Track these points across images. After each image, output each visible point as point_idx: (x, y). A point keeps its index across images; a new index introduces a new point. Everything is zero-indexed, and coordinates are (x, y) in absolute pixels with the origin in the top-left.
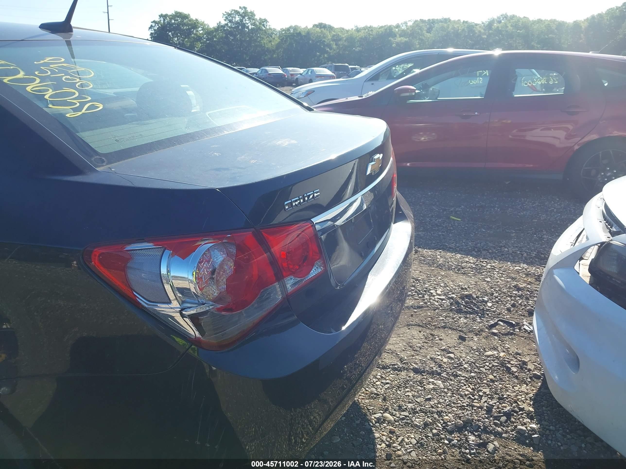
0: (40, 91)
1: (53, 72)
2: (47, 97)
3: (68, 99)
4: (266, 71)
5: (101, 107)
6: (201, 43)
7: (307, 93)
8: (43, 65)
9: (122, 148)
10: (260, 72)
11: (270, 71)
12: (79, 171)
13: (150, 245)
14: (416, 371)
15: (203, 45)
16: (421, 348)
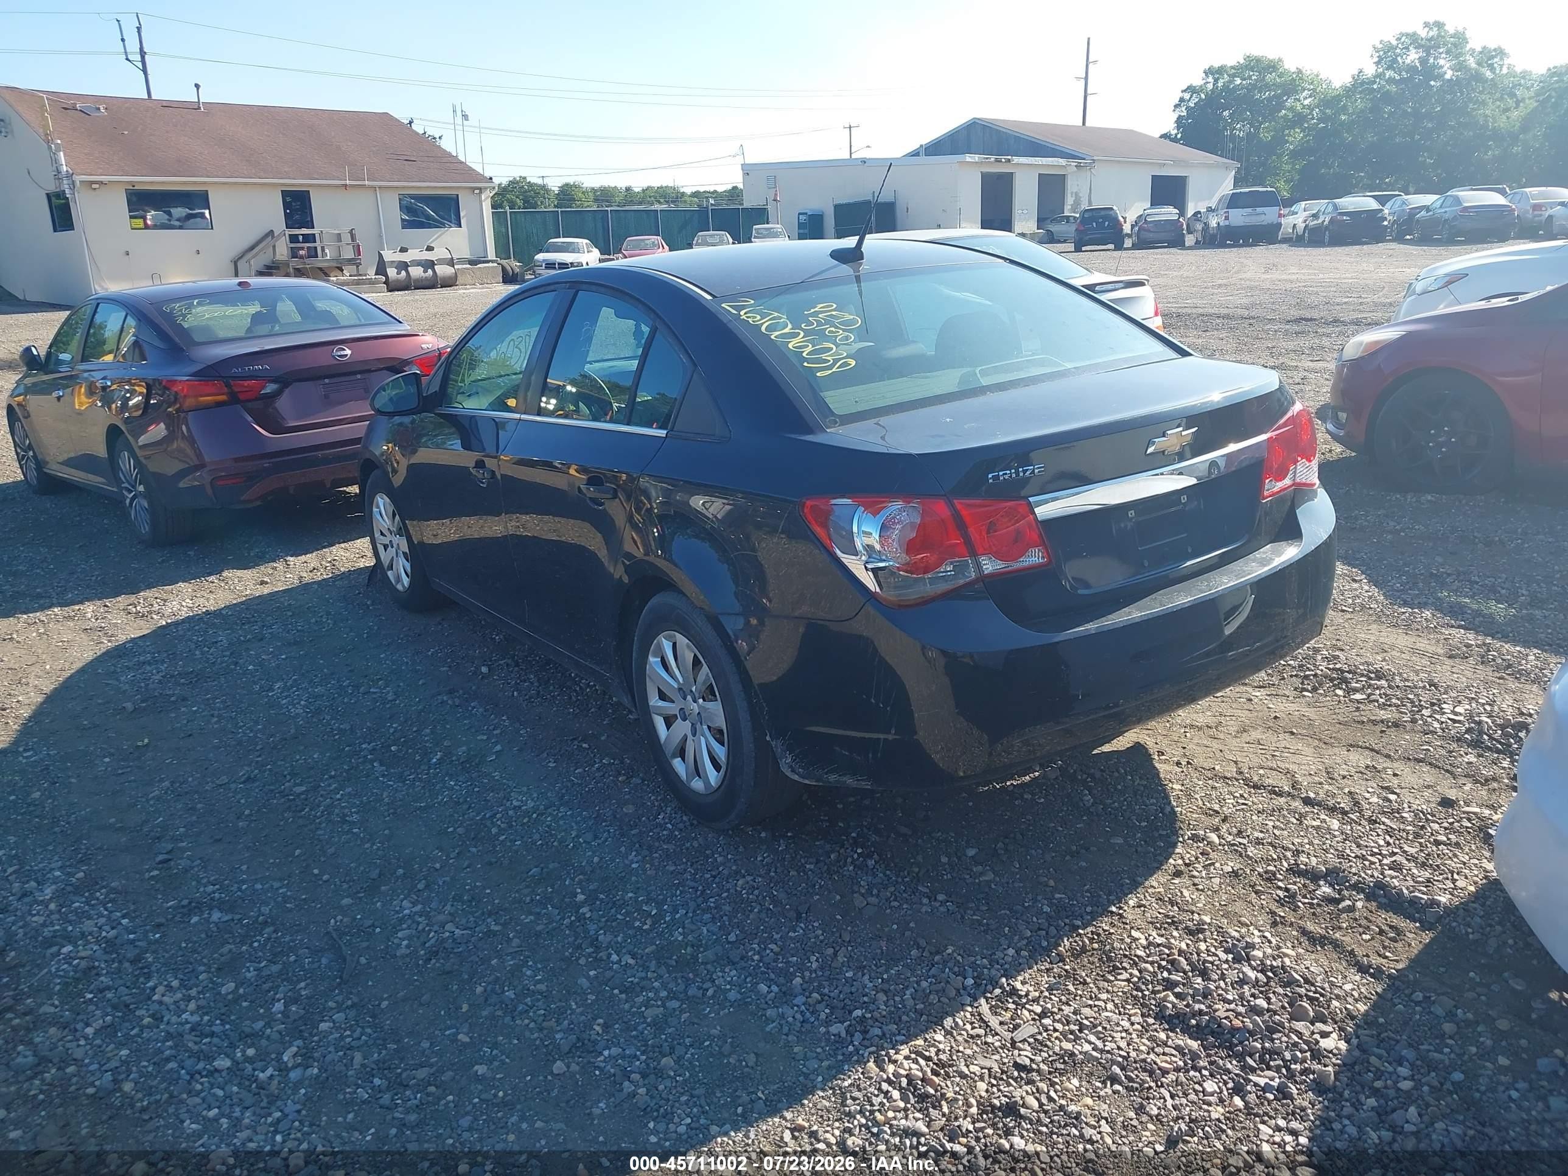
0: (800, 347)
1: (819, 324)
2: (804, 354)
3: (824, 357)
4: (1457, 201)
5: (853, 363)
6: (1303, 131)
7: (1447, 279)
8: (812, 315)
9: (860, 410)
10: (1439, 203)
11: (1468, 201)
12: (811, 431)
13: (848, 501)
14: (1307, 801)
15: (1308, 135)
16: (1344, 777)
